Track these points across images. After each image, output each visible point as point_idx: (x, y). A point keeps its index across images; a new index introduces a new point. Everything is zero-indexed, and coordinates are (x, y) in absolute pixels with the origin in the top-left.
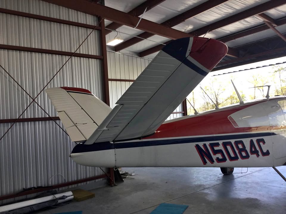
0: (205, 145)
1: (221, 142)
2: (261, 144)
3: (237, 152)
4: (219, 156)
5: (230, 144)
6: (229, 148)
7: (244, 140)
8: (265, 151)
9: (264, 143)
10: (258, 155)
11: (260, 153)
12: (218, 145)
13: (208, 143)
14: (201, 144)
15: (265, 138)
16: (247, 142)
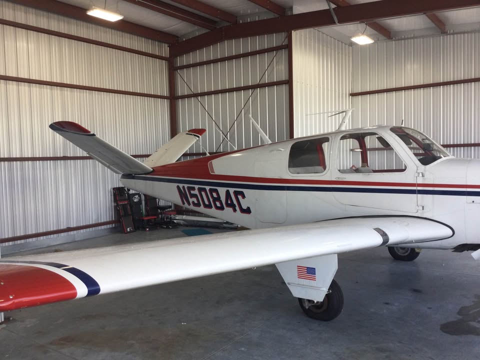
0: (184, 187)
1: (197, 187)
2: (240, 197)
3: (211, 200)
4: (195, 200)
5: (205, 190)
6: (203, 193)
7: (219, 189)
8: (244, 207)
9: (244, 197)
10: (235, 210)
11: (237, 208)
12: (194, 189)
13: (186, 186)
14: (181, 185)
15: (245, 191)
16: (222, 191)
